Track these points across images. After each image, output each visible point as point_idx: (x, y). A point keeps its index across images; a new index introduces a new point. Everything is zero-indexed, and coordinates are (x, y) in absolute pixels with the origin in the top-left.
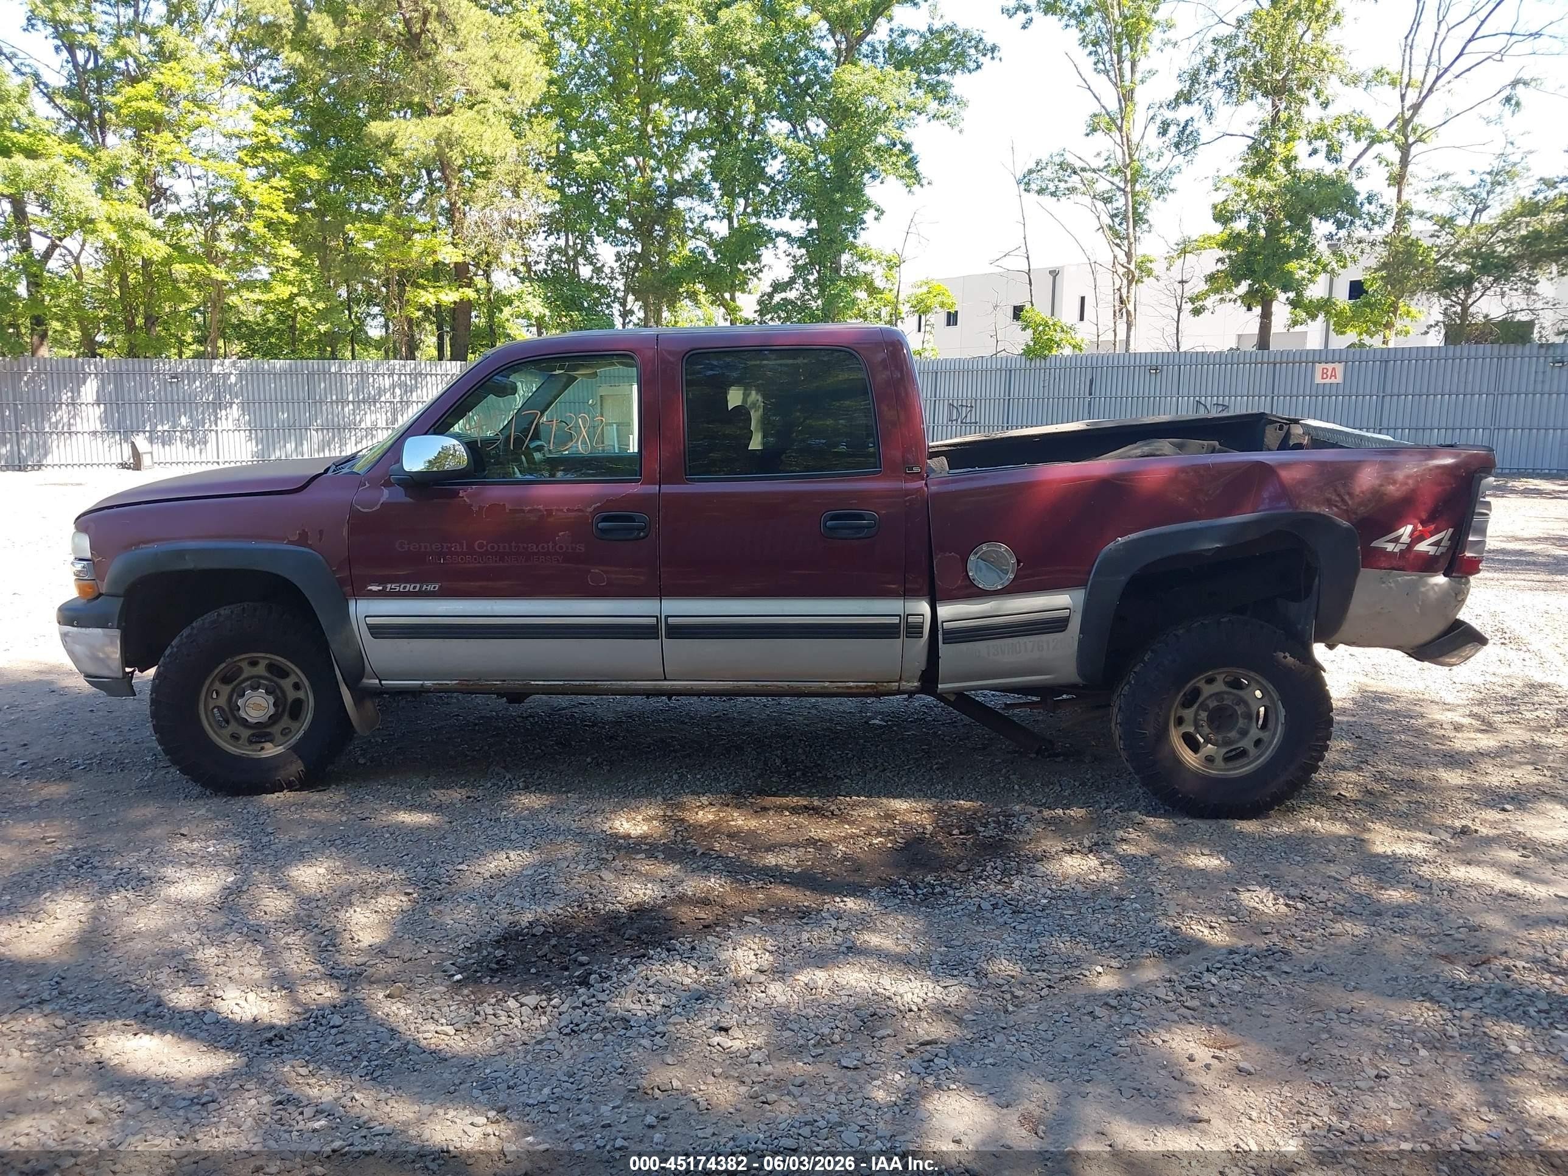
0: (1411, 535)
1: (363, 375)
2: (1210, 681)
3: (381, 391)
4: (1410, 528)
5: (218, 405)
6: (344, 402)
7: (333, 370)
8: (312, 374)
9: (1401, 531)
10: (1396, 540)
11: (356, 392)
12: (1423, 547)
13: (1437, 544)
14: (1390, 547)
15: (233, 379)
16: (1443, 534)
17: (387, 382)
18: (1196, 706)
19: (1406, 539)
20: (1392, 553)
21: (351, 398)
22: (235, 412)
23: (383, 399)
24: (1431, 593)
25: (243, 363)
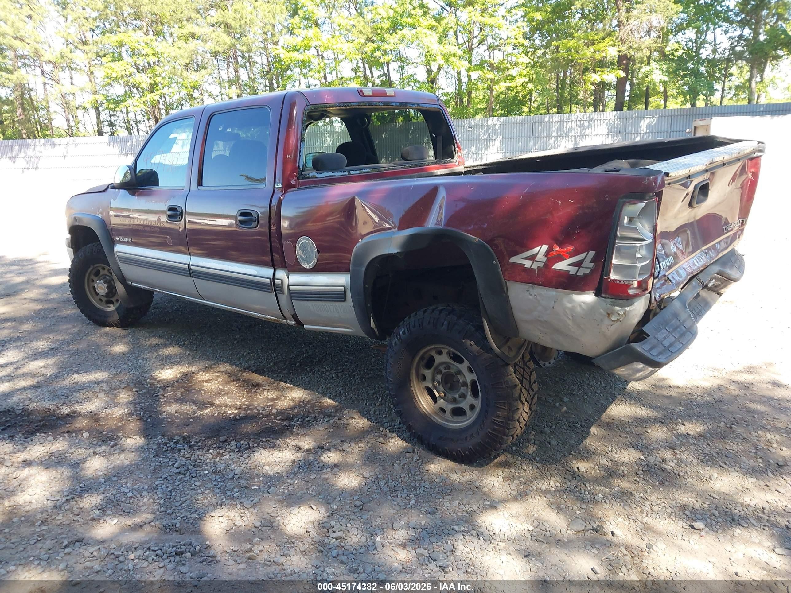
0: (547, 254)
1: (562, 122)
2: (440, 353)
3: (570, 131)
4: (545, 248)
5: (489, 140)
6: (549, 136)
7: (546, 120)
8: (534, 123)
9: (536, 250)
10: (533, 258)
11: (557, 130)
12: (561, 266)
13: (578, 264)
14: (528, 264)
15: (497, 127)
16: (584, 255)
17: (574, 125)
18: (432, 369)
19: (541, 257)
20: (530, 270)
21: (553, 135)
22: (498, 143)
23: (570, 134)
24: (579, 309)
25: (503, 119)
